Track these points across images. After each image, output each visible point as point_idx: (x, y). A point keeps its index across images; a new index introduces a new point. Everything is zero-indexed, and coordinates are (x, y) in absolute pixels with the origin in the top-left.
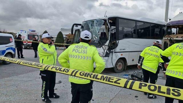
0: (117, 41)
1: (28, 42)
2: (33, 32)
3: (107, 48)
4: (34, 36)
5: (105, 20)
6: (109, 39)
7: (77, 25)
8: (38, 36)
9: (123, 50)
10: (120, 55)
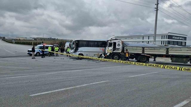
3: (74, 50)
9: (81, 51)
10: (80, 53)
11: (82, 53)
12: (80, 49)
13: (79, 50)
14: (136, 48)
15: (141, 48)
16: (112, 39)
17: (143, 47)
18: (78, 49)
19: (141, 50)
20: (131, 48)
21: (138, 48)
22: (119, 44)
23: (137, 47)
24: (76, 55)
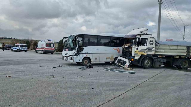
0: (83, 48)
1: (46, 49)
2: (49, 41)
3: (76, 51)
4: (50, 44)
5: (75, 36)
6: (78, 46)
7: (65, 38)
8: (53, 44)
9: (88, 52)
10: (85, 56)
11: (88, 56)
12: (86, 49)
13: (83, 52)
14: (176, 48)
15: (185, 48)
16: (142, 33)
17: (187, 47)
18: (82, 50)
19: (185, 51)
20: (168, 47)
21: (179, 48)
22: (152, 41)
23: (177, 46)
24: (79, 59)
